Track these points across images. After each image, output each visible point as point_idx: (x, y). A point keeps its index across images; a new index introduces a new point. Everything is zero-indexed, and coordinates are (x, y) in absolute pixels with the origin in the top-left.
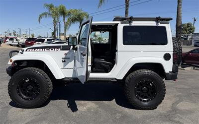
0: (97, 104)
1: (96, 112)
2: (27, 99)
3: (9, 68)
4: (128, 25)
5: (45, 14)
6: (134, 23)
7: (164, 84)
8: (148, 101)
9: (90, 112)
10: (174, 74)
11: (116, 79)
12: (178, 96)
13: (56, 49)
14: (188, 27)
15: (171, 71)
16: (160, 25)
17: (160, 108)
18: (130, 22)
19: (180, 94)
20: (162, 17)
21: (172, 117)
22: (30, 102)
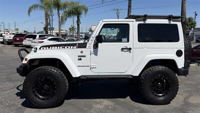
0: (113, 102)
1: (114, 109)
2: (43, 99)
3: (20, 67)
4: (142, 22)
5: (35, 6)
6: (149, 21)
7: (177, 80)
8: (163, 96)
9: (108, 109)
10: (185, 69)
11: (132, 76)
12: (188, 91)
13: (72, 47)
14: (190, 21)
15: (183, 66)
16: (172, 23)
17: (173, 103)
18: (144, 20)
19: (190, 89)
20: (174, 15)
21: (185, 110)
22: (46, 102)
